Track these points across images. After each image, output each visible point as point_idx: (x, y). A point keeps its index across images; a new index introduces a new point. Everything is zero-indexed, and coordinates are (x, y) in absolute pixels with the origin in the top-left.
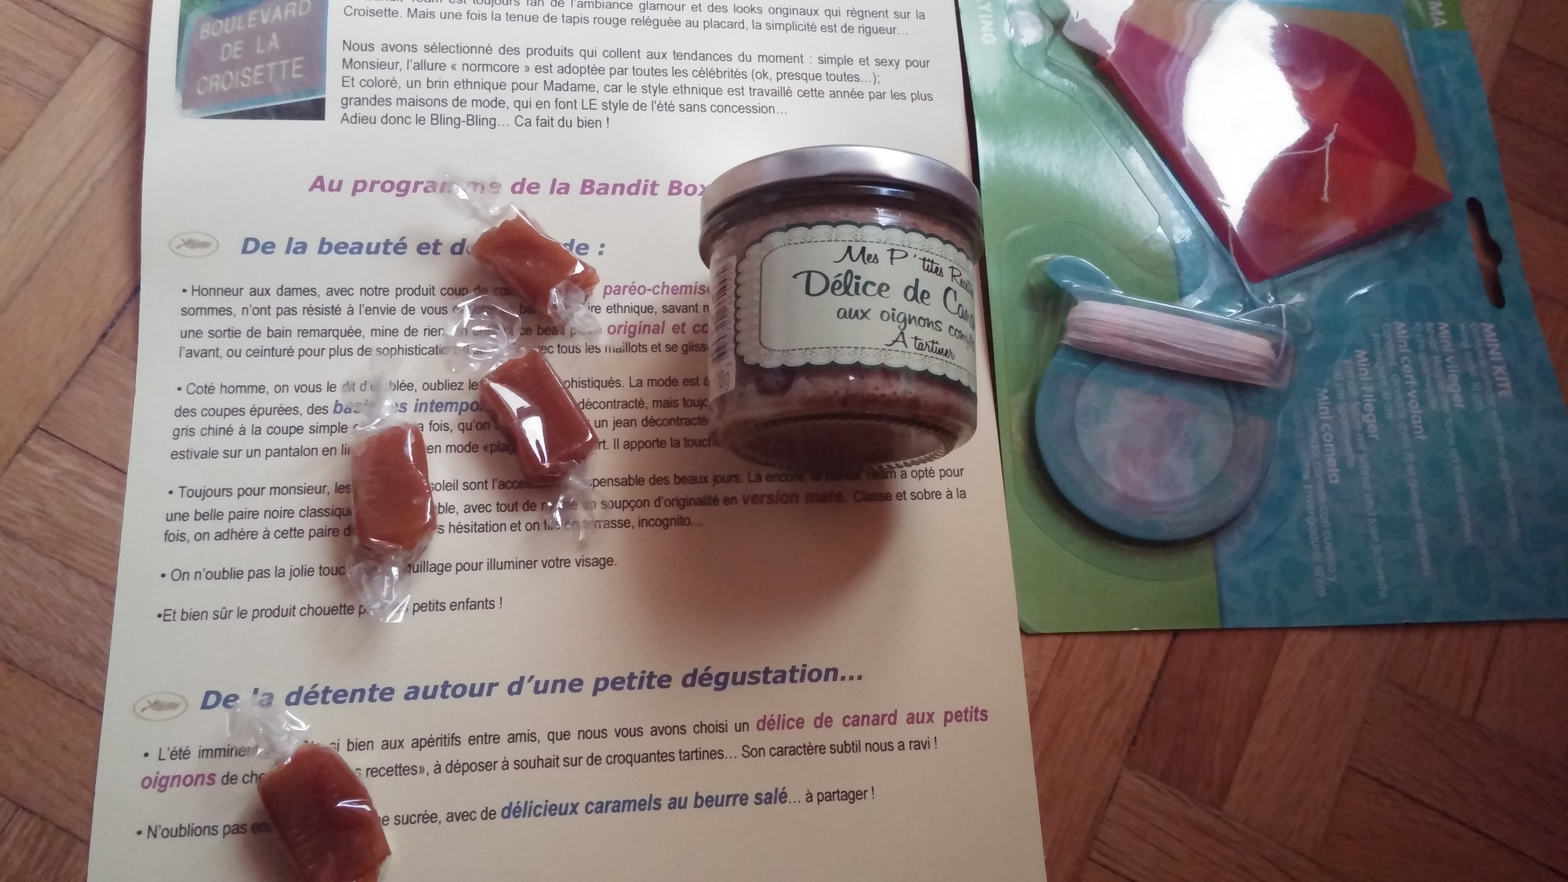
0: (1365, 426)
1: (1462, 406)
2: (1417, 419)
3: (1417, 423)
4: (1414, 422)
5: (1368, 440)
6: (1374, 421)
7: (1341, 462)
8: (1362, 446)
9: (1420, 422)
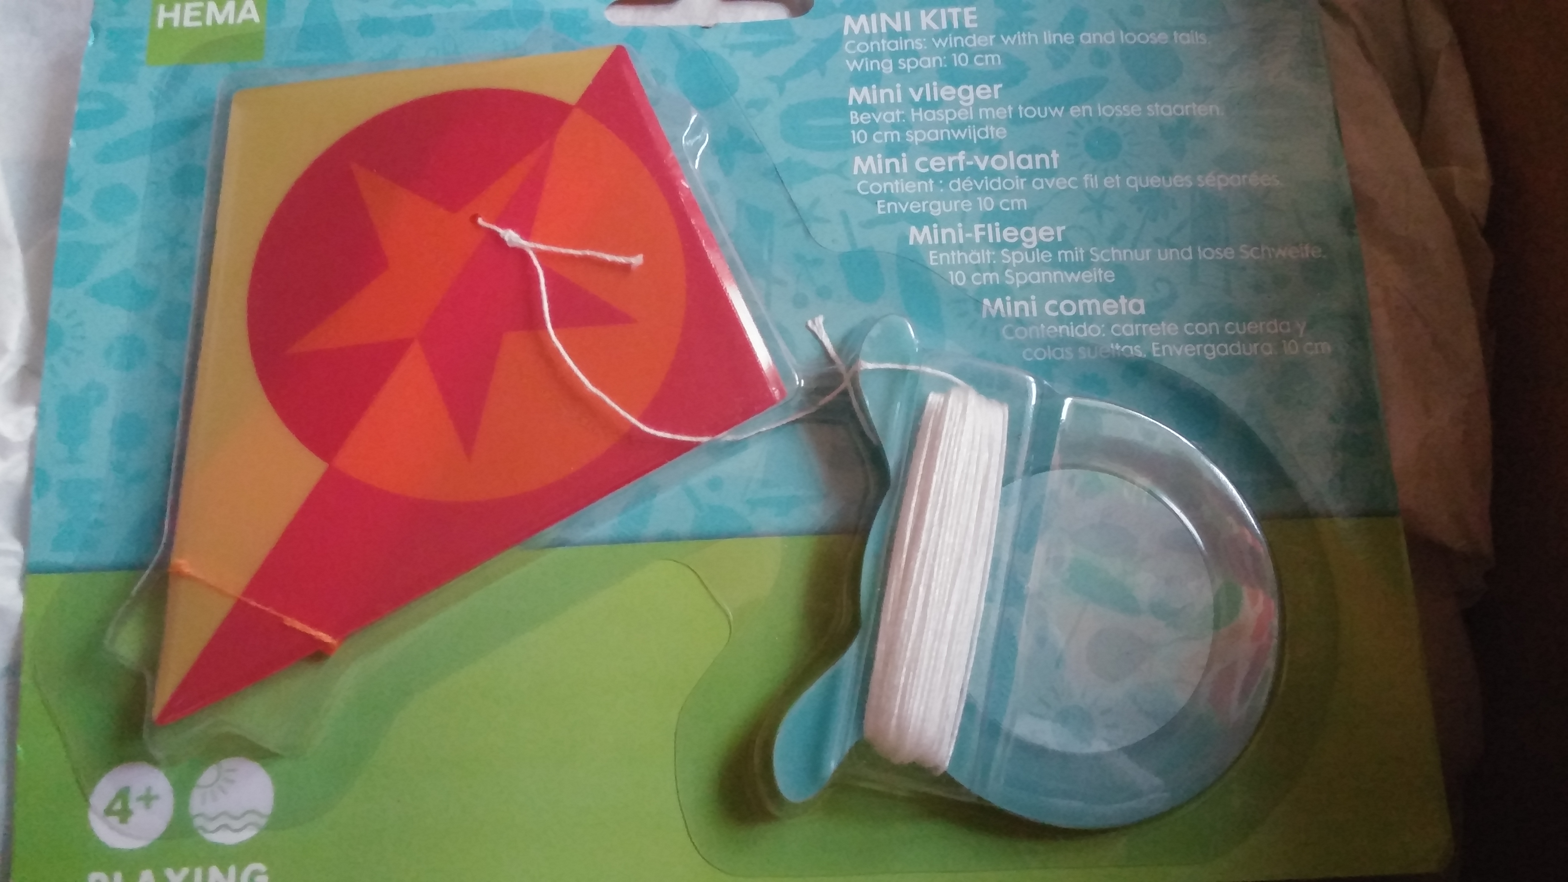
0: (1042, 246)
1: (997, 87)
2: (1025, 162)
3: (1033, 162)
4: (1030, 166)
5: (1066, 244)
6: (1033, 230)
7: (1107, 291)
8: (1078, 254)
9: (1029, 157)
